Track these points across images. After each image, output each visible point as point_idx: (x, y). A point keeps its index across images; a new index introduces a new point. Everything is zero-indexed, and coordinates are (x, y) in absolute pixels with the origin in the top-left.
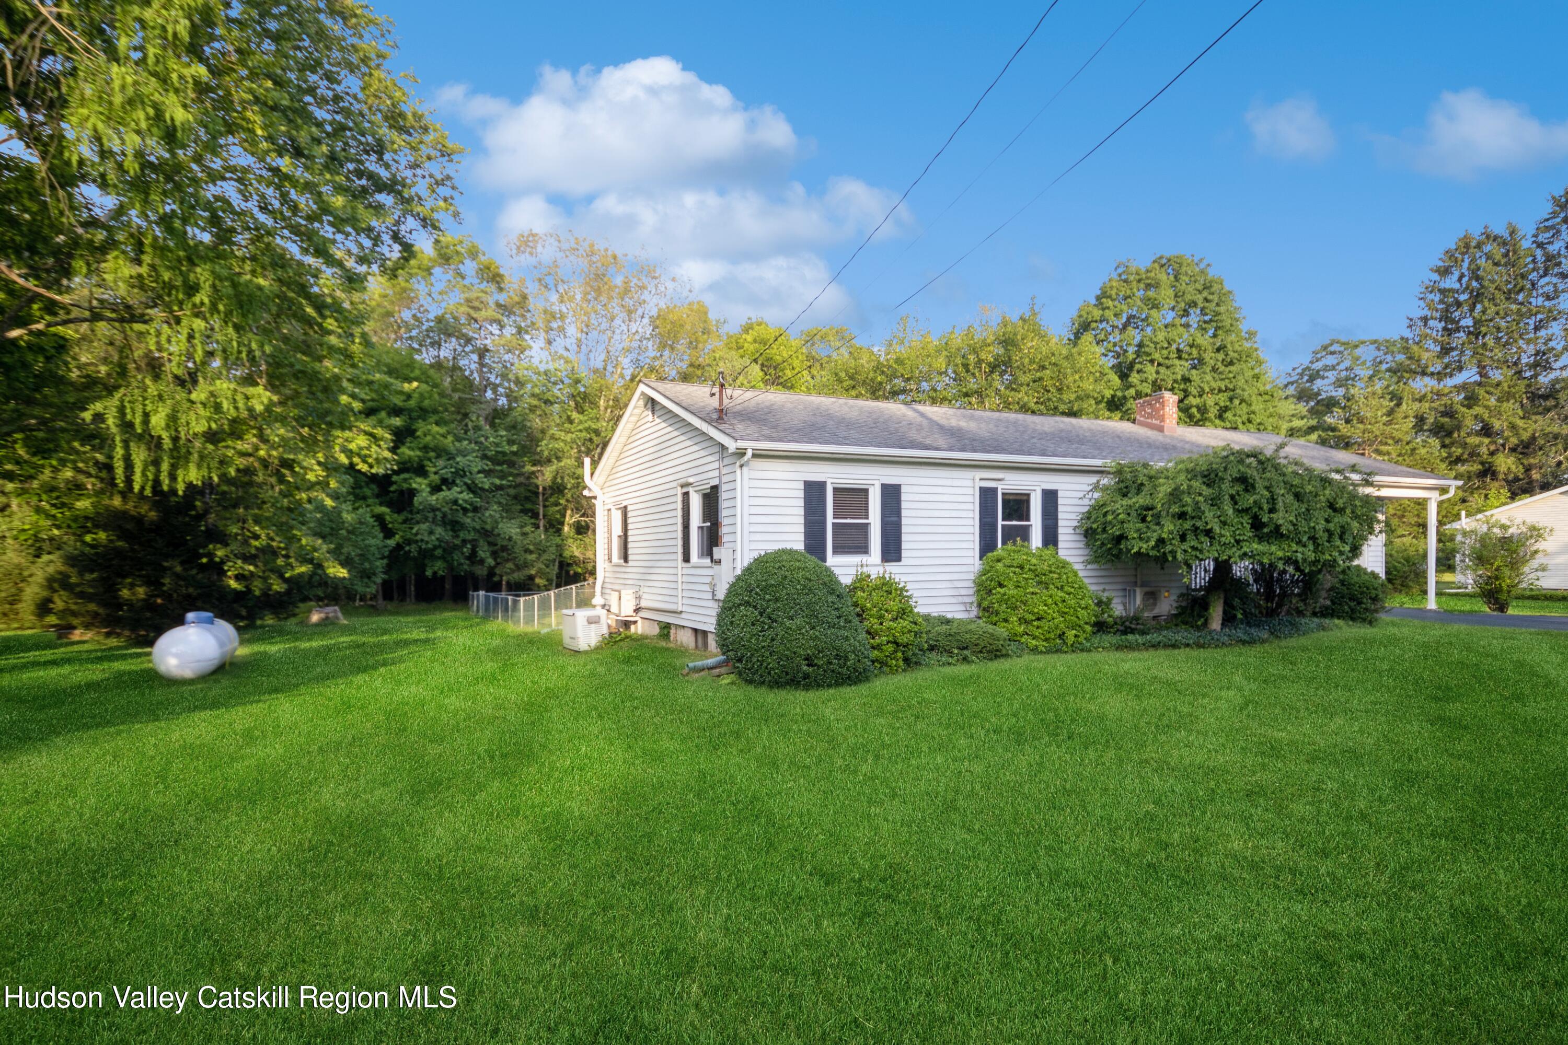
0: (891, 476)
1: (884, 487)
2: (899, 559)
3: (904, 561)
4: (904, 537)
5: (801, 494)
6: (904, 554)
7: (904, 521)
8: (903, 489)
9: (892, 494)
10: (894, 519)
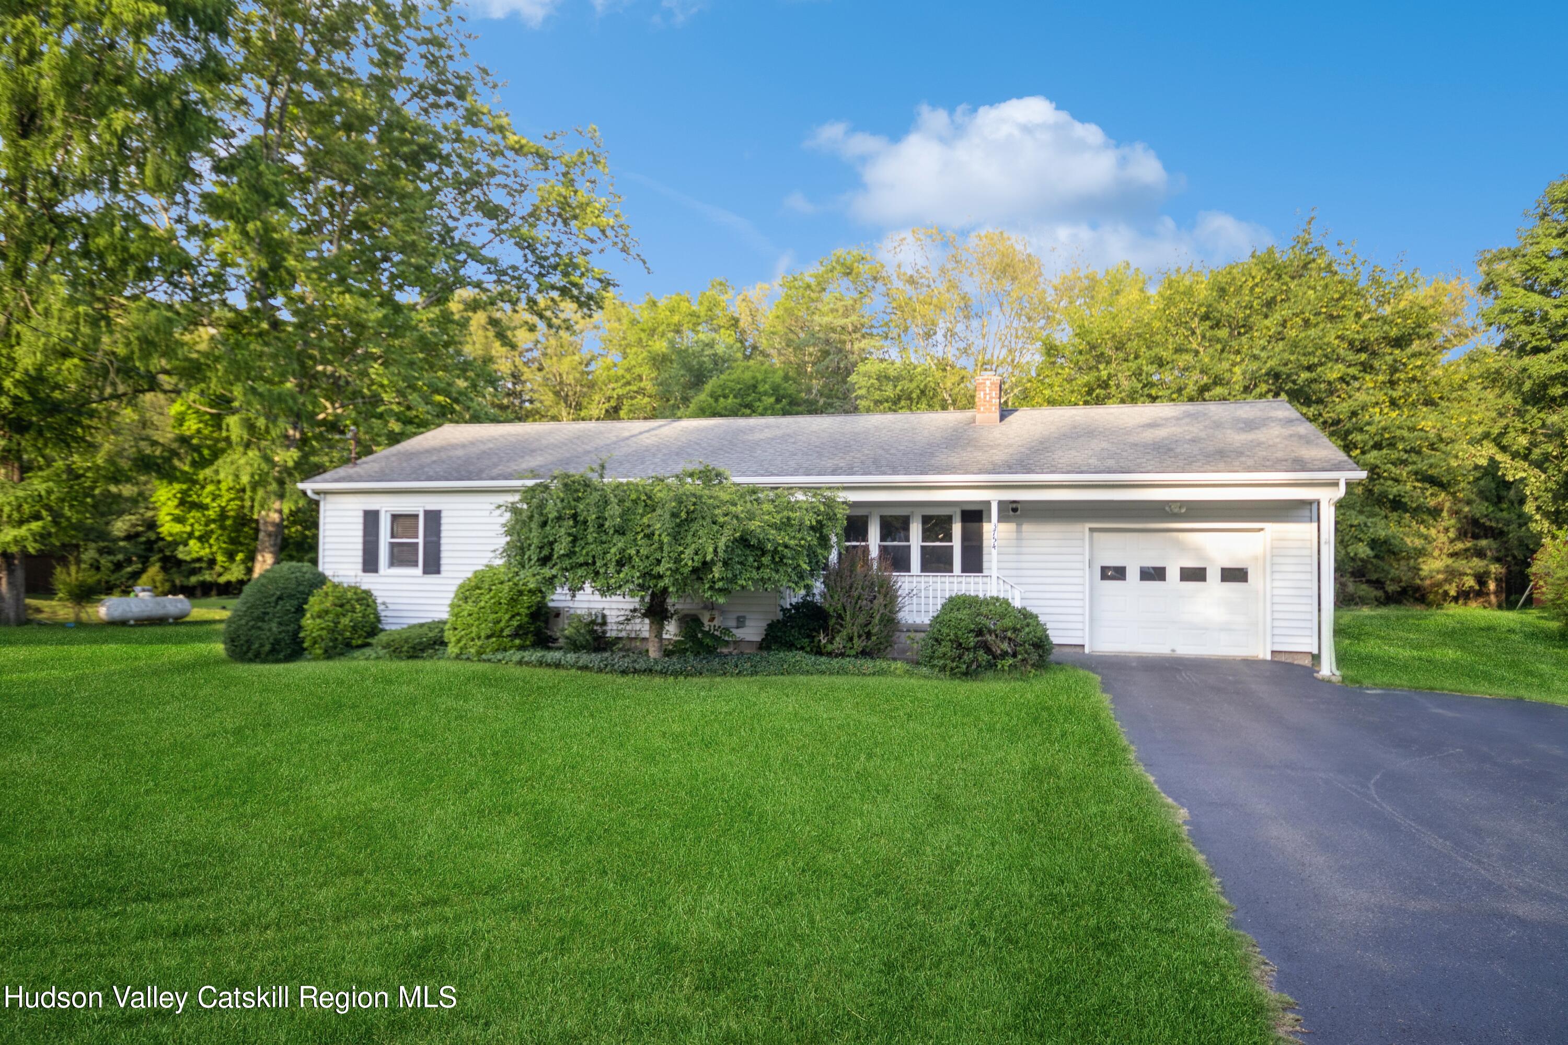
0: (432, 502)
1: (427, 513)
2: (438, 572)
3: (443, 574)
4: (443, 554)
5: (361, 520)
6: (443, 568)
7: (443, 541)
8: (443, 514)
9: (434, 518)
10: (435, 539)
